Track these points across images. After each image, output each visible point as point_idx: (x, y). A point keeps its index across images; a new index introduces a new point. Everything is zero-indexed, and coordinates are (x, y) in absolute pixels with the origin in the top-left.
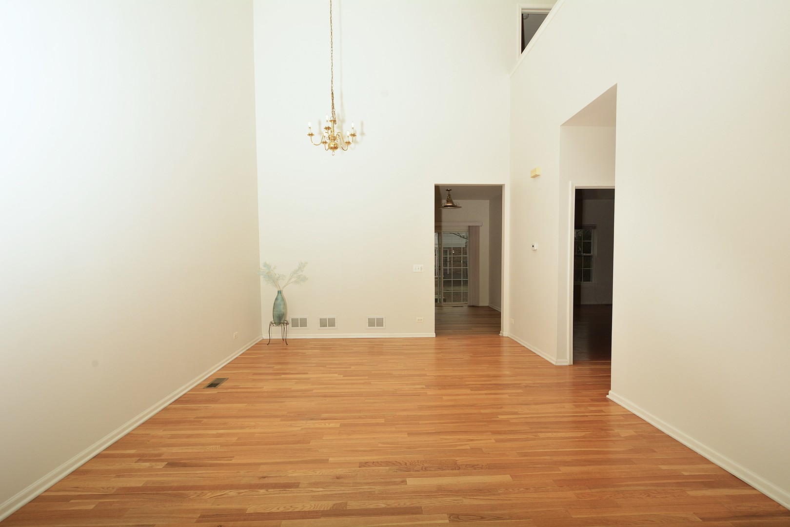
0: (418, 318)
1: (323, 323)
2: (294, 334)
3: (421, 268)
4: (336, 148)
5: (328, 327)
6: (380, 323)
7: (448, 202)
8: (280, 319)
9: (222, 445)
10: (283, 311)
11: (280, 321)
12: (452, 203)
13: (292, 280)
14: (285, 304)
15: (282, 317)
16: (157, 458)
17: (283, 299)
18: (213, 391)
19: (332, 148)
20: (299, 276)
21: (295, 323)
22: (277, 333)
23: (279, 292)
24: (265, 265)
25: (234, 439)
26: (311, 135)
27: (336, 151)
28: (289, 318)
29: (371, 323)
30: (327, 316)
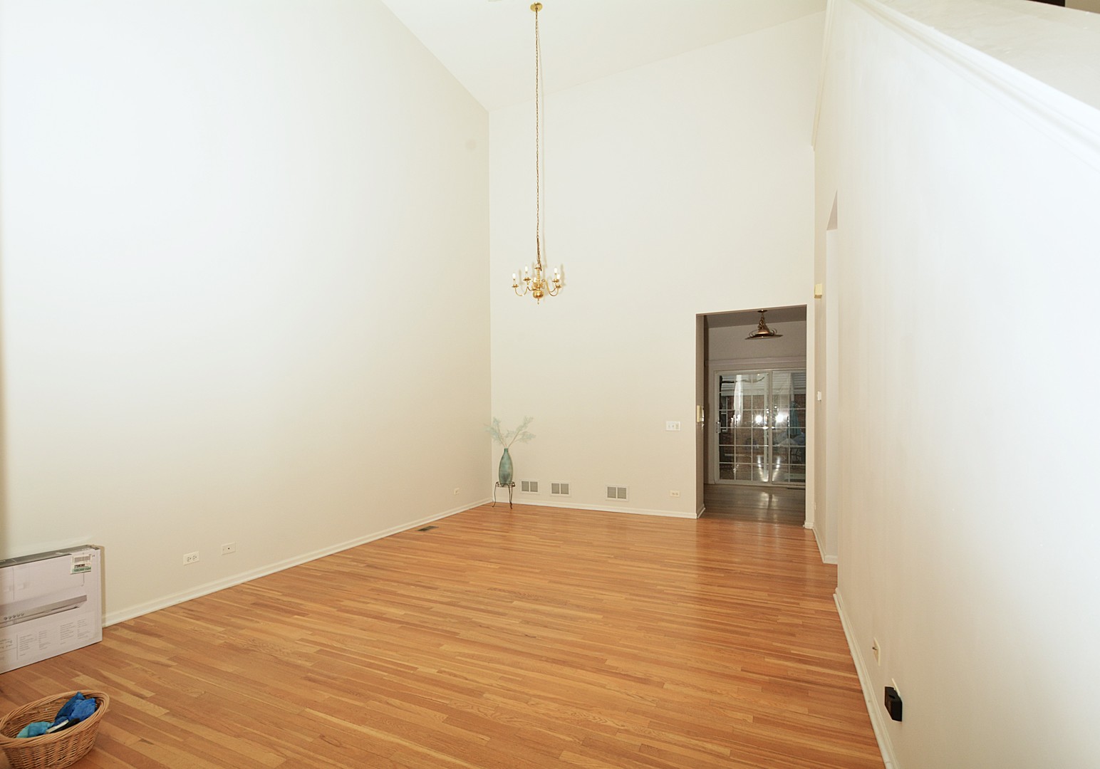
0: (672, 491)
1: (557, 489)
2: (521, 498)
3: (677, 426)
4: (541, 296)
5: (560, 495)
6: (622, 493)
7: (761, 329)
8: (506, 480)
9: (405, 563)
10: (510, 471)
11: (506, 481)
12: (768, 330)
13: (517, 438)
14: (511, 464)
15: (508, 478)
16: (363, 562)
17: (509, 458)
18: (422, 533)
19: (537, 297)
20: (525, 433)
21: (525, 487)
22: (502, 496)
23: (506, 450)
24: (495, 420)
25: (414, 561)
26: (516, 286)
27: (541, 299)
28: (517, 479)
29: (612, 493)
30: (560, 482)
